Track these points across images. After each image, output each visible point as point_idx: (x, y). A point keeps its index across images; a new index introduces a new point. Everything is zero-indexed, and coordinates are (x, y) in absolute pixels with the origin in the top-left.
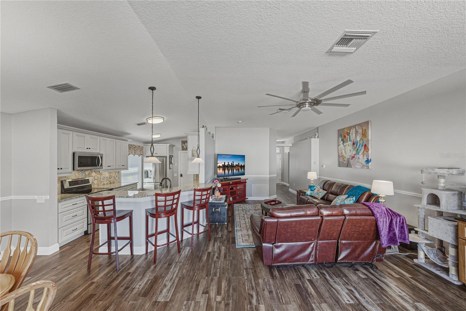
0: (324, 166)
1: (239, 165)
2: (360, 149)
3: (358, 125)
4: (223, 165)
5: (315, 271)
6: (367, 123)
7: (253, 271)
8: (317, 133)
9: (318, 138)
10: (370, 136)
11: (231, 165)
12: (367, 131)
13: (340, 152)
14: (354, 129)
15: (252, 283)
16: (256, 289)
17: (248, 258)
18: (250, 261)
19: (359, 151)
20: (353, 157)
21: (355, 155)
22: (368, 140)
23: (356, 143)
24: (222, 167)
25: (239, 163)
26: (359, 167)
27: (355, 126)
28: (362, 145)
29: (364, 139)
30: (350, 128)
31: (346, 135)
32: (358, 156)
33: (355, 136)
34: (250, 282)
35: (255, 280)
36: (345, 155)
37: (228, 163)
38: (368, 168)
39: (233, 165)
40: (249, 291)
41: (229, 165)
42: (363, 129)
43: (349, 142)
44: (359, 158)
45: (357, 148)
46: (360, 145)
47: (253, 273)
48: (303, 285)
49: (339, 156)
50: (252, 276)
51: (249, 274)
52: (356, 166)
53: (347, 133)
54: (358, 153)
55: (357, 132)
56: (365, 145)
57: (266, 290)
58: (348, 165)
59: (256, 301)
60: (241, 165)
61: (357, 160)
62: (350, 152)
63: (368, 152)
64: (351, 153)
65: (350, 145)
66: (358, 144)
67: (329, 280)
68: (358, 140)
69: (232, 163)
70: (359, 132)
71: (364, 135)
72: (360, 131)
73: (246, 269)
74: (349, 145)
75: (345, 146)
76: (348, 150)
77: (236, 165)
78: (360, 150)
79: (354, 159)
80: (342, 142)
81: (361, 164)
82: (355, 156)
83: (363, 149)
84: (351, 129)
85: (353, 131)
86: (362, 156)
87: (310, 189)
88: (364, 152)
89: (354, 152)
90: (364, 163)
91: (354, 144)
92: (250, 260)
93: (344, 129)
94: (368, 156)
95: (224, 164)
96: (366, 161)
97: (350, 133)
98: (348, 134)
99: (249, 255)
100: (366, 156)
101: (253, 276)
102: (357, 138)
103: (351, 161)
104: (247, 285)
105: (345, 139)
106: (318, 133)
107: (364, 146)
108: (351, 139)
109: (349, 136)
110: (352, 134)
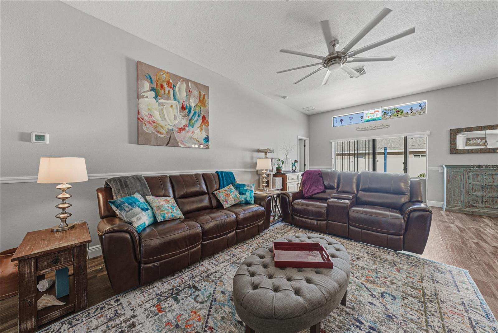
0: (47, 137)
2: (195, 119)
3: (192, 82)
6: (206, 88)
12: (206, 98)
14: (184, 83)
19: (193, 121)
20: (181, 130)
21: (185, 126)
22: (208, 112)
23: (188, 107)
26: (194, 146)
27: (187, 81)
28: (199, 116)
29: (202, 108)
30: (175, 77)
31: (165, 85)
32: (192, 129)
33: (187, 96)
36: (163, 123)
38: (208, 148)
42: (201, 93)
43: (172, 102)
44: (194, 133)
45: (190, 117)
46: (195, 113)
52: (187, 144)
53: (169, 82)
55: (189, 92)
56: (204, 117)
58: (170, 142)
61: (190, 135)
62: (175, 119)
63: (207, 126)
64: (176, 122)
65: (174, 106)
66: (193, 112)
68: (193, 105)
71: (202, 102)
72: (195, 93)
74: (172, 106)
75: (160, 105)
78: (196, 121)
79: (183, 132)
80: (153, 93)
81: (196, 142)
82: (187, 128)
83: (200, 121)
85: (182, 86)
86: (198, 130)
88: (201, 126)
89: (184, 122)
90: (202, 141)
91: (183, 108)
93: (162, 71)
94: (207, 131)
96: (205, 138)
97: (175, 86)
100: (205, 132)
103: (178, 136)
107: (201, 118)
108: (178, 96)
109: (172, 91)
110: (179, 89)
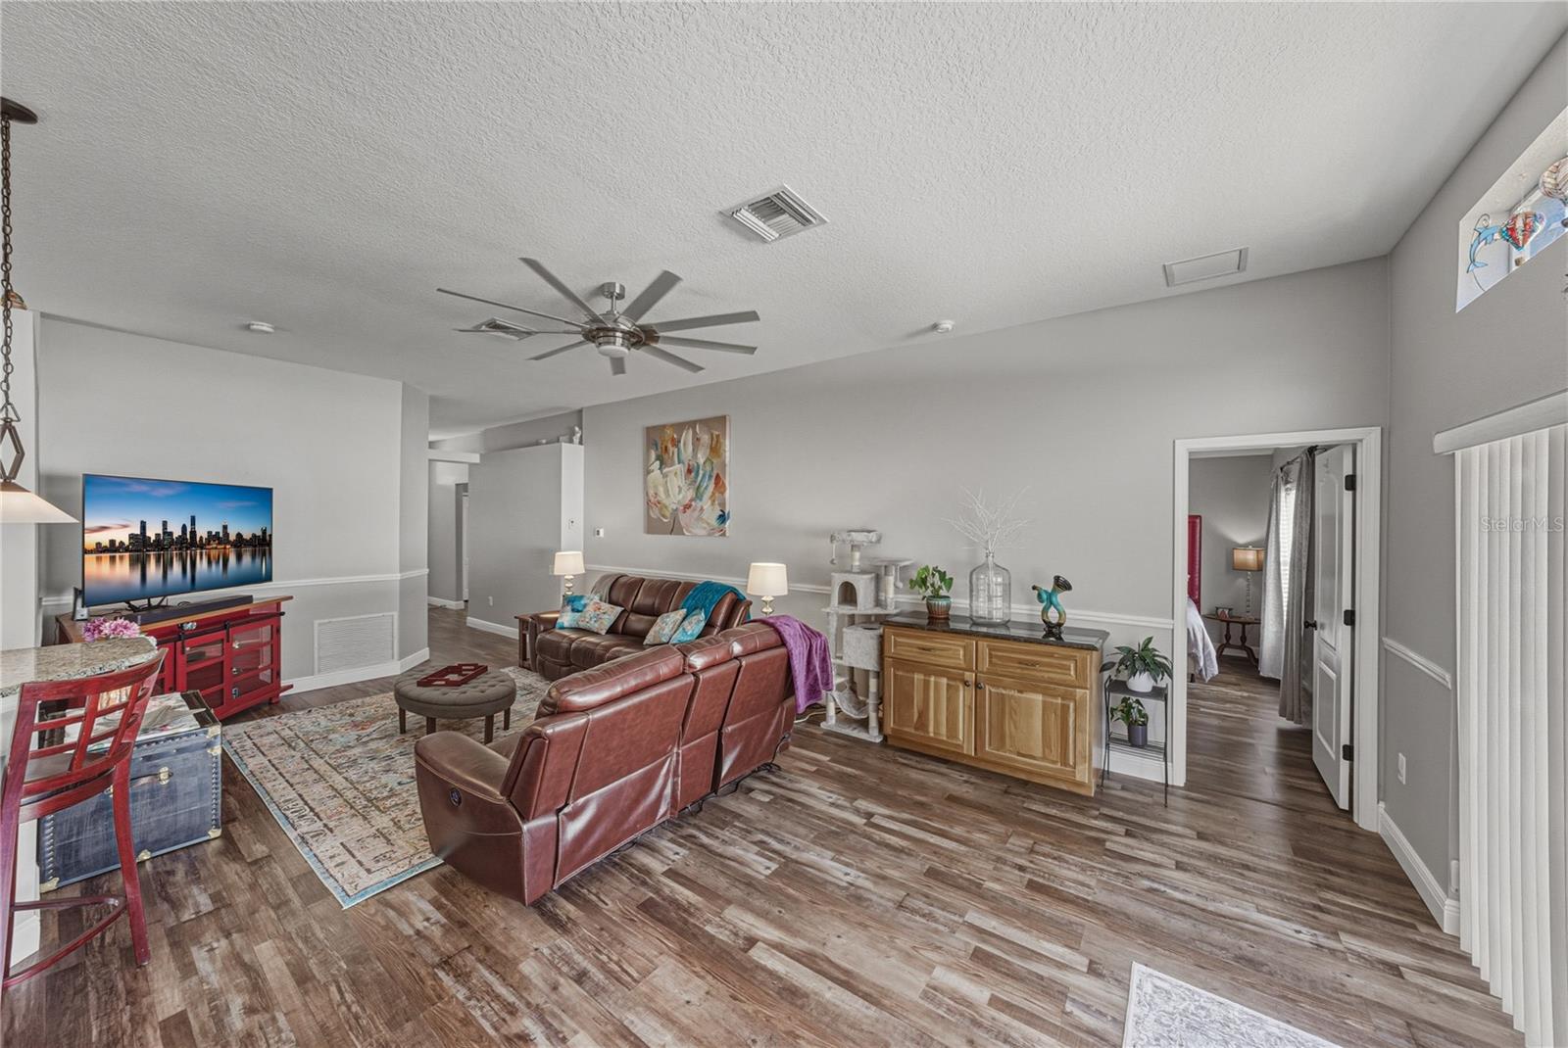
0: (602, 532)
1: (226, 534)
2: (705, 484)
3: (702, 422)
4: (132, 536)
5: (669, 841)
6: (722, 420)
7: (481, 953)
8: (577, 429)
9: (581, 443)
10: (727, 454)
11: (182, 538)
12: (722, 440)
13: (651, 492)
14: (691, 432)
15: (497, 997)
16: (528, 1004)
17: (428, 919)
18: (443, 926)
19: (702, 489)
20: (687, 507)
21: (691, 500)
22: (724, 465)
23: (696, 468)
24: (127, 550)
25: (225, 528)
26: (704, 532)
27: (692, 424)
28: (710, 477)
29: (715, 461)
30: (680, 427)
31: (670, 446)
32: (700, 504)
33: (693, 450)
34: (487, 998)
35: (504, 980)
36: (666, 502)
37: (165, 524)
38: (724, 535)
39: (193, 533)
40: (504, 1030)
41: (171, 534)
42: (712, 435)
43: (677, 467)
44: (702, 509)
45: (698, 484)
46: (704, 476)
47: (481, 961)
48: (659, 895)
49: (648, 502)
50: (486, 973)
51: (468, 975)
52: (693, 531)
53: (673, 439)
54: (698, 496)
55: (697, 440)
56: (718, 476)
57: (562, 980)
58: (674, 528)
59: (549, 1039)
60: (239, 535)
61: (696, 513)
62: (680, 492)
63: (723, 493)
64: (681, 496)
65: (679, 473)
66: (701, 472)
67: (712, 845)
68: (701, 461)
69: (184, 528)
70: (702, 441)
71: (716, 449)
72: (705, 438)
73: (446, 962)
74: (676, 473)
75: (665, 476)
76: (674, 488)
77: (212, 537)
78: (706, 488)
79: (688, 512)
80: (658, 462)
81: (705, 525)
82: (693, 503)
83: (712, 486)
84: (683, 430)
85: (687, 437)
86: (710, 502)
87: (569, 608)
88: (713, 493)
89: (690, 494)
90: (714, 522)
91: (689, 471)
92: (444, 920)
93: (664, 427)
94: (723, 504)
95: (137, 531)
96: (720, 516)
97: (679, 441)
98: (676, 443)
99: (429, 908)
100: (720, 504)
101: (489, 967)
102: (699, 455)
103: (683, 518)
104: (484, 1016)
105: (666, 456)
106: (581, 428)
107: (713, 481)
108: (683, 457)
109: (676, 450)
110: (685, 444)
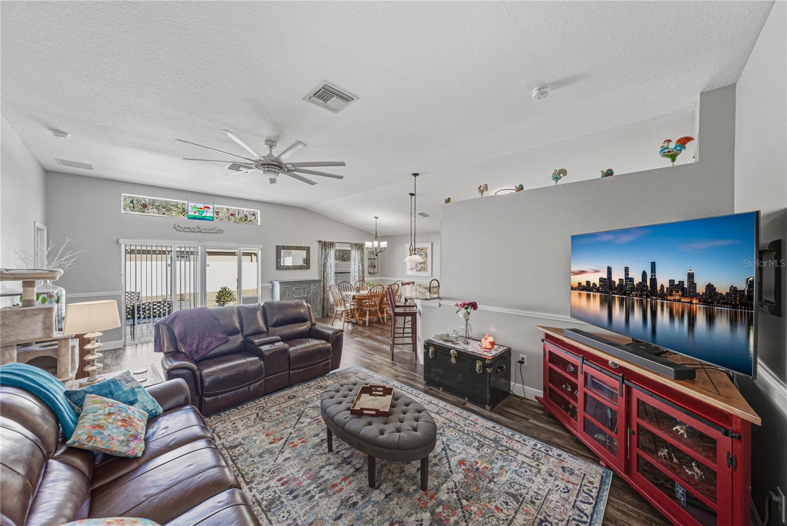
1: (693, 285)
4: (601, 280)
11: (643, 284)
24: (598, 291)
25: (691, 276)
37: (627, 270)
39: (654, 281)
41: (632, 280)
60: (710, 288)
69: (644, 274)
77: (674, 286)
95: (606, 277)
